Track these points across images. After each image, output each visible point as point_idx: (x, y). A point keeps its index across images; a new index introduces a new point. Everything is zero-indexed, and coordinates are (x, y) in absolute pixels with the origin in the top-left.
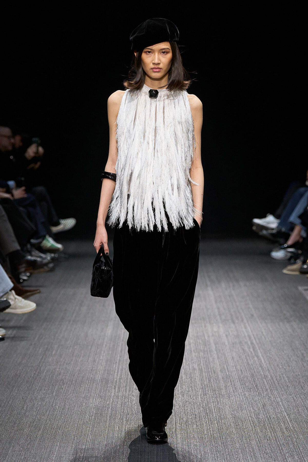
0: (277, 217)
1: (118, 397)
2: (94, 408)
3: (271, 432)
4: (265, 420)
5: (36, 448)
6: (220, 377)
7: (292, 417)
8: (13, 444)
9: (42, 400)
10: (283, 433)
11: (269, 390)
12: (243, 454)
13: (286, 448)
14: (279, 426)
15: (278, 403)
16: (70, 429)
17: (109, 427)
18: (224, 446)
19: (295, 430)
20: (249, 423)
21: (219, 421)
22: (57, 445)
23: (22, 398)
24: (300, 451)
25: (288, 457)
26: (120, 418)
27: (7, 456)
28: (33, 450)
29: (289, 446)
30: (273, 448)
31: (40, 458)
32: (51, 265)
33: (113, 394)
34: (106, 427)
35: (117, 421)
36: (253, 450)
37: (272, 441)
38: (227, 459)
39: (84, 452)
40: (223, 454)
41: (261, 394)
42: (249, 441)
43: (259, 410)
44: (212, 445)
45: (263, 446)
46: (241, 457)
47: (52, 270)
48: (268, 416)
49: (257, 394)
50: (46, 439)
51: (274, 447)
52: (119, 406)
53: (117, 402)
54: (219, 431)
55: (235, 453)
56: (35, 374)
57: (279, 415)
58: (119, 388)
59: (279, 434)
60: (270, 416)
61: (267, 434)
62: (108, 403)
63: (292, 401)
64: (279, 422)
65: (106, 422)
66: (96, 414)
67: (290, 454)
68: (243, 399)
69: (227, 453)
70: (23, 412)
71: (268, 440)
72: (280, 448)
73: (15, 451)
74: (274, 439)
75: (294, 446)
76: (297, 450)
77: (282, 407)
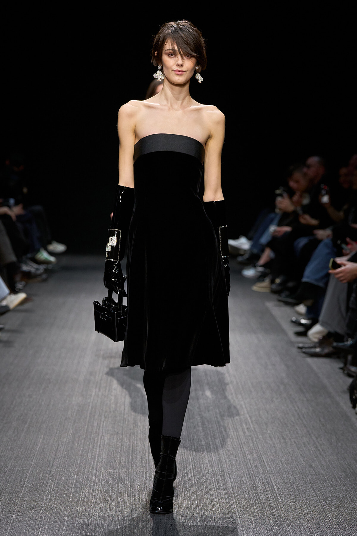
0: (249, 238)
1: (98, 396)
2: (76, 405)
3: (233, 432)
5: (22, 440)
7: (253, 419)
9: (30, 396)
10: (244, 433)
11: (234, 394)
13: (246, 447)
14: (241, 427)
16: (53, 423)
17: (88, 422)
18: (191, 443)
19: (255, 431)
20: (215, 423)
22: (41, 438)
23: (12, 395)
24: (259, 450)
25: (248, 455)
26: (99, 415)
28: (19, 441)
29: (249, 445)
30: (234, 446)
31: (25, 449)
32: (44, 276)
33: (93, 394)
34: (86, 423)
35: (96, 417)
38: (193, 455)
39: (65, 445)
42: (214, 439)
47: (45, 280)
50: (32, 431)
52: (99, 404)
53: (97, 400)
56: (24, 373)
58: (99, 388)
59: (241, 433)
62: (89, 401)
63: (254, 404)
64: (241, 423)
65: (86, 418)
66: (78, 410)
67: (250, 452)
70: (12, 407)
71: (230, 439)
72: (241, 446)
73: (3, 442)
74: (236, 438)
75: (253, 445)
76: (256, 449)
77: (245, 409)
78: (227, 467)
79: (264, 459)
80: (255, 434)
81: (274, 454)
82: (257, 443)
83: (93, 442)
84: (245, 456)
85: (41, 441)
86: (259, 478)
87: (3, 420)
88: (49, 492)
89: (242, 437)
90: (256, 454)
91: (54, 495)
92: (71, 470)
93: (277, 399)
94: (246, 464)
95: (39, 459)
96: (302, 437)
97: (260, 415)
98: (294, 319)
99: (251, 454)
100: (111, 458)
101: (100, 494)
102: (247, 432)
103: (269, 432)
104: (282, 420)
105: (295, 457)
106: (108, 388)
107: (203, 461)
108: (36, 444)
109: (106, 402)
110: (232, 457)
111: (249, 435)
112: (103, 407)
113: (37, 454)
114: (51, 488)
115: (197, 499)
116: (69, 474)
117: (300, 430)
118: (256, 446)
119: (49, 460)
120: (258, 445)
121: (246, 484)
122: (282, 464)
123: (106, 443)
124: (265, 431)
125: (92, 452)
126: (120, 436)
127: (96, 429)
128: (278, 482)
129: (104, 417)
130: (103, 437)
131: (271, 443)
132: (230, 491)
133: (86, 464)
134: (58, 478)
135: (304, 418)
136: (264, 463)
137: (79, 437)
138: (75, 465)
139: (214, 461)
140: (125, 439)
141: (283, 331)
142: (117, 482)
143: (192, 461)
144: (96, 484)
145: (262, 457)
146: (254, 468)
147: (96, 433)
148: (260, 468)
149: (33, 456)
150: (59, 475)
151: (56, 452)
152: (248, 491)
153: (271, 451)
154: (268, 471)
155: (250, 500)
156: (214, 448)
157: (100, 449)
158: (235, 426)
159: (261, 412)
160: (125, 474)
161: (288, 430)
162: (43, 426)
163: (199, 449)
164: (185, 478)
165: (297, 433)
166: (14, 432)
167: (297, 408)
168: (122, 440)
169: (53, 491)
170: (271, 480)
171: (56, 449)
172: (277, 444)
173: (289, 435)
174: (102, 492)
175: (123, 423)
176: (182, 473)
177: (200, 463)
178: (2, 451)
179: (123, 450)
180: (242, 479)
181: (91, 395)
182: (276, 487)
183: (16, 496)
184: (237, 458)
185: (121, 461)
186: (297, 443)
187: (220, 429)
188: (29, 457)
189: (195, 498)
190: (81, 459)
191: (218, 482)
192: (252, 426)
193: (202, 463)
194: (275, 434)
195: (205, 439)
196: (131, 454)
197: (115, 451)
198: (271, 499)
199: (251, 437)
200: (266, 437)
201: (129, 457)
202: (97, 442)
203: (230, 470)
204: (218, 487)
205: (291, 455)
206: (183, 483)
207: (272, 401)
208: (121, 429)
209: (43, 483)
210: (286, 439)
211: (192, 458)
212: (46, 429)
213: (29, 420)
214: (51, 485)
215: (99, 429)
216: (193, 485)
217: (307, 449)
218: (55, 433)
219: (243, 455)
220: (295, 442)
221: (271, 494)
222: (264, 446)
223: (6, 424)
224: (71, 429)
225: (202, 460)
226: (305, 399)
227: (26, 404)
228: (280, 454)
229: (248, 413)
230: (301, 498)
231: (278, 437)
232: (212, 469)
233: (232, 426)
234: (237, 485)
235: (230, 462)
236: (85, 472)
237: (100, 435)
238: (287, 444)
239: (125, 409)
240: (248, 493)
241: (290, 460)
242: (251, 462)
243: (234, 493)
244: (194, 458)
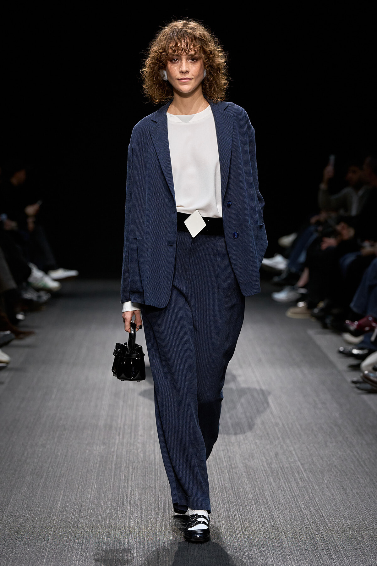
1: (122, 444)
2: (98, 455)
3: (285, 483)
4: (278, 470)
5: (39, 497)
6: (230, 424)
7: (306, 467)
8: (14, 493)
9: (44, 446)
10: (297, 483)
11: (281, 439)
12: (256, 505)
13: (301, 500)
14: (293, 476)
15: (291, 452)
16: (73, 477)
17: (114, 475)
19: (310, 481)
20: (262, 473)
21: (230, 471)
22: (61, 494)
23: (23, 444)
25: (303, 509)
26: (126, 467)
27: (9, 505)
28: (36, 499)
29: (305, 498)
30: (287, 499)
31: (44, 508)
33: (117, 441)
34: (112, 475)
35: (123, 469)
36: (267, 502)
37: (287, 492)
40: (235, 505)
41: (273, 443)
42: (263, 492)
43: (271, 459)
44: (224, 495)
45: (277, 497)
46: (254, 508)
48: (281, 466)
49: (269, 442)
50: (49, 487)
51: (289, 498)
52: (124, 453)
53: (122, 449)
54: (230, 481)
55: (248, 504)
56: (34, 419)
57: (292, 465)
58: (123, 435)
59: (294, 484)
60: (283, 466)
61: (280, 484)
62: (112, 450)
63: (306, 450)
64: (293, 472)
65: (111, 470)
66: (100, 461)
68: (254, 447)
69: (240, 504)
70: (24, 458)
71: (282, 490)
72: (295, 499)
73: (17, 500)
74: (288, 489)
75: (309, 497)
76: (313, 502)
77: (296, 456)
78: (281, 524)
79: (323, 514)
80: (310, 484)
81: (334, 507)
82: (313, 495)
83: (122, 498)
84: (300, 511)
85: (61, 498)
86: (319, 536)
87: (14, 475)
88: (76, 558)
89: (296, 488)
90: (314, 508)
91: (82, 561)
92: (100, 531)
93: (331, 443)
94: (303, 520)
95: (62, 519)
96: (365, 487)
97: (313, 462)
98: (341, 349)
99: (308, 508)
100: (145, 517)
101: (136, 558)
102: (300, 483)
103: (326, 481)
104: (340, 468)
105: (360, 511)
106: (133, 434)
107: (252, 518)
108: (56, 502)
109: (133, 451)
110: (286, 512)
111: (303, 485)
112: (129, 457)
113: (58, 513)
114: (78, 552)
115: (250, 562)
116: (97, 536)
117: (362, 478)
118: (312, 498)
119: (72, 520)
120: (314, 498)
121: (305, 543)
122: (344, 519)
123: (137, 499)
124: (321, 481)
125: (122, 510)
126: (153, 491)
127: (124, 483)
128: (342, 540)
129: (132, 468)
130: (133, 492)
131: (329, 495)
132: (288, 552)
133: (116, 524)
134: (85, 541)
135: (365, 464)
136: (324, 518)
137: (106, 492)
138: (104, 525)
139: (265, 517)
140: (159, 494)
141: (331, 364)
142: (154, 544)
143: (239, 518)
144: (130, 547)
145: (321, 512)
146: (312, 524)
147: (125, 487)
148: (319, 525)
149: (53, 515)
150: (86, 537)
151: (80, 511)
152: (308, 551)
153: (330, 504)
154: (329, 528)
155: (312, 562)
156: (264, 502)
157: (131, 506)
158: (286, 477)
159: (314, 459)
160: (163, 535)
161: (348, 479)
162: (62, 480)
163: (246, 504)
164: (233, 538)
165: (359, 482)
166: (28, 488)
167: (356, 454)
168: (155, 494)
169: (81, 556)
170: (333, 537)
171: (80, 506)
172: (337, 495)
173: (349, 484)
174: (138, 557)
175: (155, 475)
176: (229, 532)
177: (249, 520)
178: (17, 510)
179: (159, 507)
180: (300, 537)
181: (115, 443)
182: (341, 546)
183: (39, 563)
184: (292, 513)
185: (157, 520)
186: (360, 494)
187: (268, 480)
188: (49, 517)
189: (247, 561)
190: (110, 518)
191: (272, 542)
192: (305, 476)
193: (251, 519)
194: (333, 484)
195: (252, 491)
196: (167, 511)
197: (148, 508)
198: (336, 560)
199: (306, 488)
200: (323, 487)
201: (166, 515)
202: (127, 497)
203: (285, 528)
204: (273, 547)
205: (355, 509)
206: (231, 544)
207: (326, 446)
208: (153, 481)
209: (69, 547)
210: (347, 490)
211: (239, 514)
212: (66, 484)
213: (45, 474)
214: (78, 549)
215: (127, 483)
216: (243, 546)
217: (372, 501)
218: (77, 489)
219: (299, 510)
220: (358, 494)
221: (336, 555)
222: (322, 498)
223: (19, 478)
224: (94, 483)
225: (251, 516)
226: (364, 443)
227: (40, 455)
228: (341, 507)
229: (299, 461)
230: (370, 558)
231: (337, 486)
232: (264, 527)
233: (283, 475)
234: (295, 545)
235: (284, 518)
236: (117, 533)
237: (130, 489)
238: (348, 495)
239: (155, 459)
240: (309, 553)
241: (354, 515)
242: (309, 517)
243: (292, 554)
244: (241, 514)
